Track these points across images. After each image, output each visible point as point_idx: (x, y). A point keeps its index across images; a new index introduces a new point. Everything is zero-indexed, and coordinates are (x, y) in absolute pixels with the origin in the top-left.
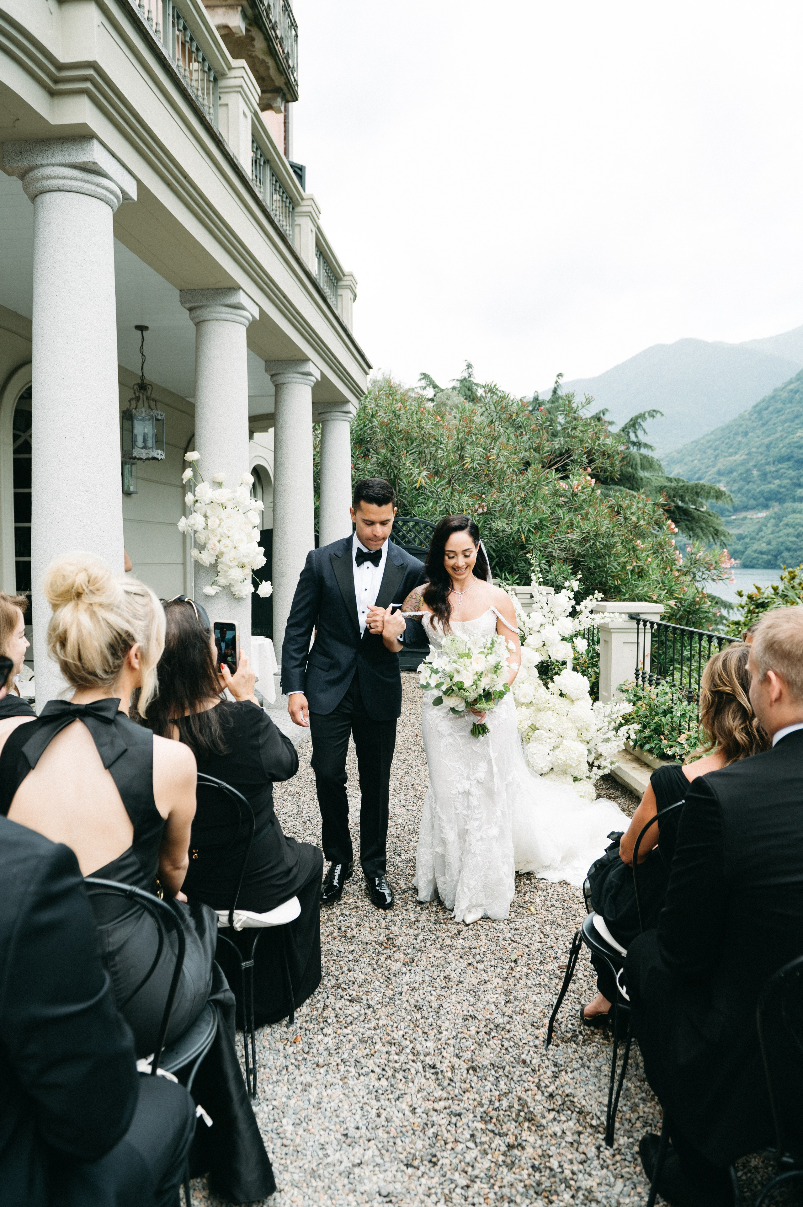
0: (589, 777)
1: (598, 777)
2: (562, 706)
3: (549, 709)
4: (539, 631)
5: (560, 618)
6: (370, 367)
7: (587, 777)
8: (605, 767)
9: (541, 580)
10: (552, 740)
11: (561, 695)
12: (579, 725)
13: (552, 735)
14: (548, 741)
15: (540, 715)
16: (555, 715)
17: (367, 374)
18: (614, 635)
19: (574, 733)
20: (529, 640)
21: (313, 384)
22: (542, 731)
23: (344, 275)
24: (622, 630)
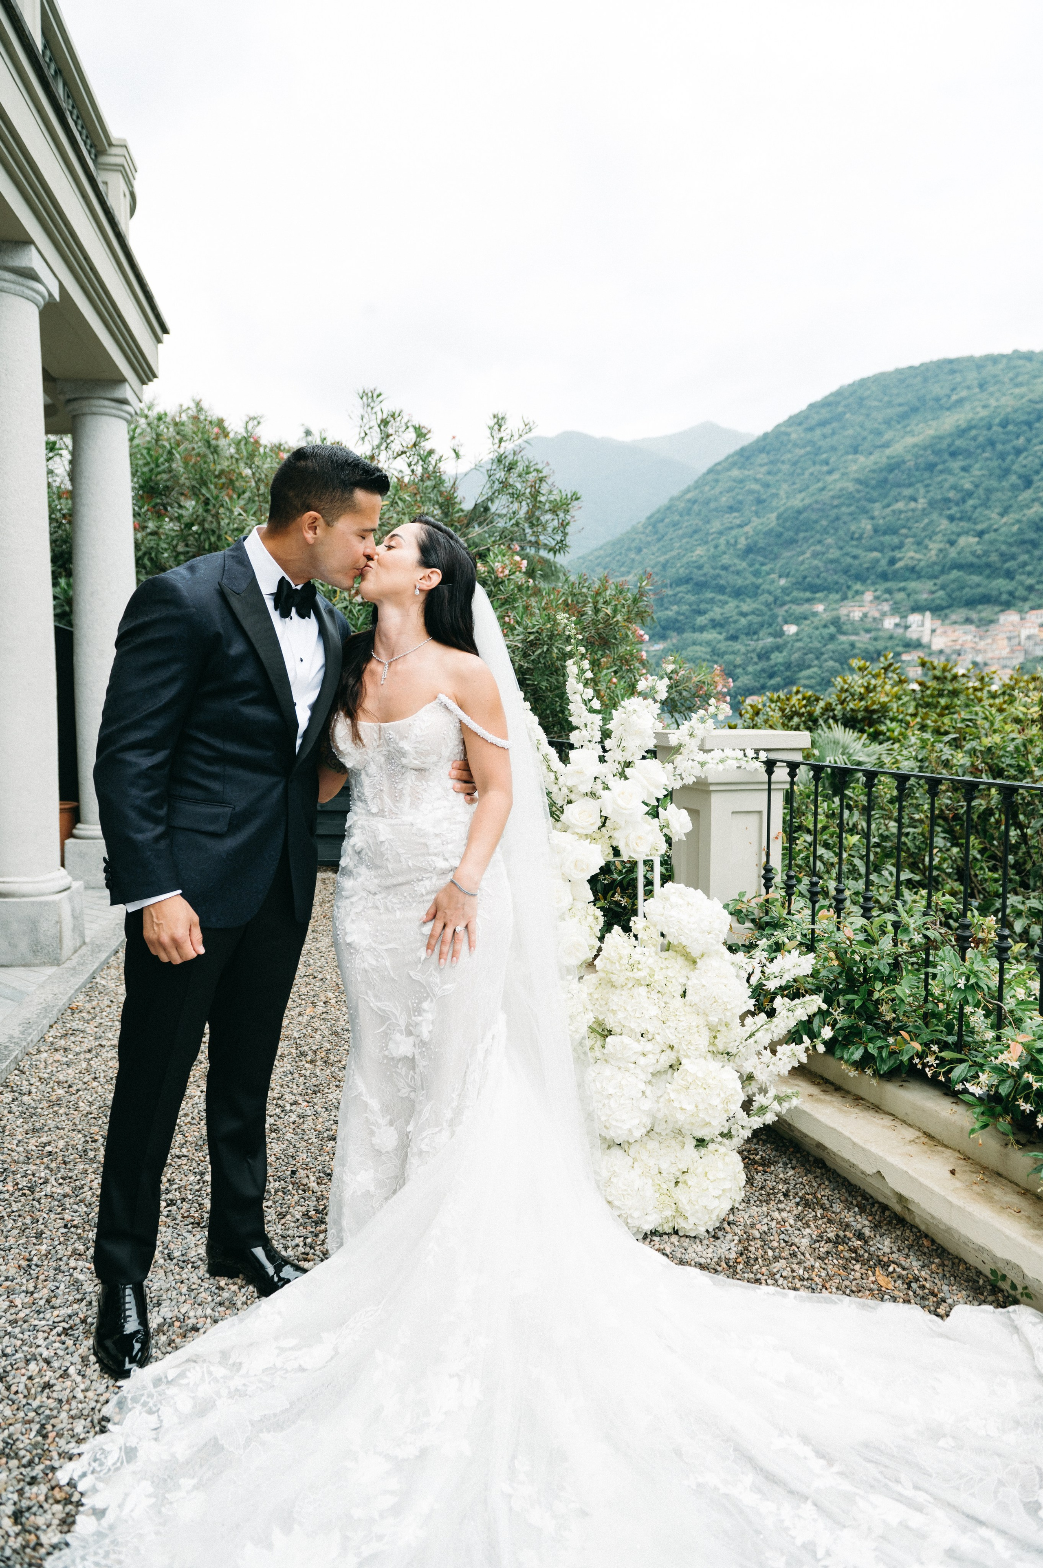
0: (727, 1135)
1: (748, 1133)
2: (670, 973)
3: (638, 983)
4: (593, 795)
5: (638, 763)
6: (165, 330)
7: (722, 1135)
8: (763, 1109)
9: (589, 675)
10: (651, 1059)
11: (667, 948)
12: (714, 1019)
13: (649, 1046)
14: (642, 1061)
15: (616, 999)
16: (654, 995)
17: (159, 341)
18: (715, 799)
19: (702, 1041)
20: (570, 814)
21: (42, 302)
22: (625, 1039)
23: (110, 145)
24: (731, 787)
